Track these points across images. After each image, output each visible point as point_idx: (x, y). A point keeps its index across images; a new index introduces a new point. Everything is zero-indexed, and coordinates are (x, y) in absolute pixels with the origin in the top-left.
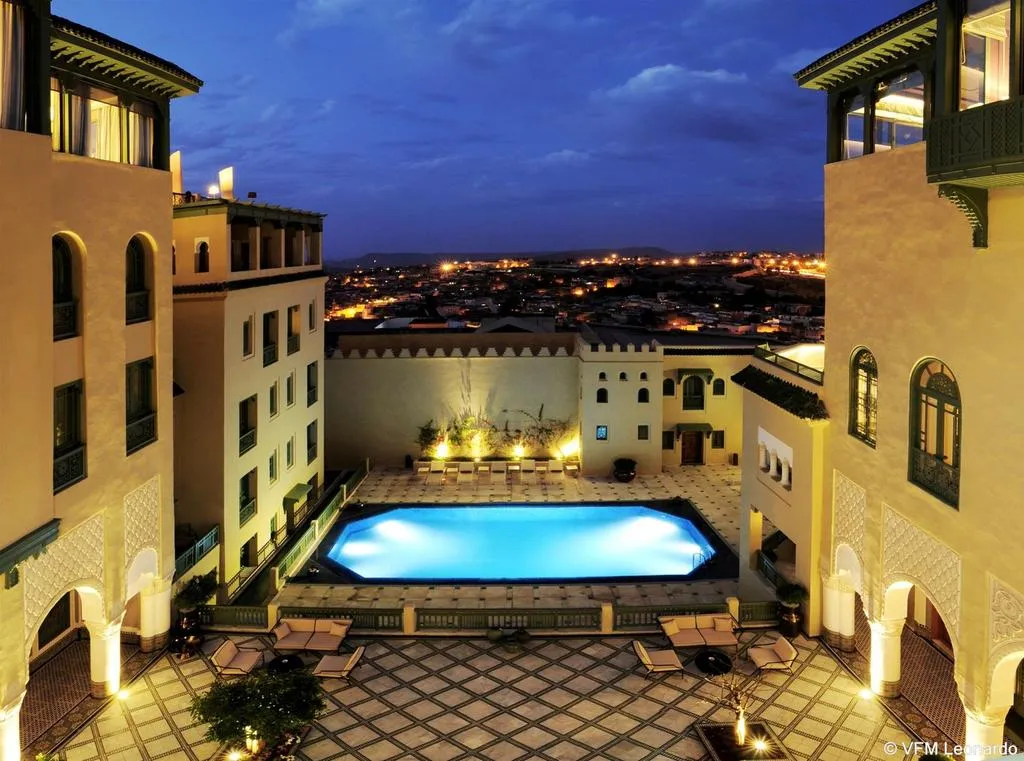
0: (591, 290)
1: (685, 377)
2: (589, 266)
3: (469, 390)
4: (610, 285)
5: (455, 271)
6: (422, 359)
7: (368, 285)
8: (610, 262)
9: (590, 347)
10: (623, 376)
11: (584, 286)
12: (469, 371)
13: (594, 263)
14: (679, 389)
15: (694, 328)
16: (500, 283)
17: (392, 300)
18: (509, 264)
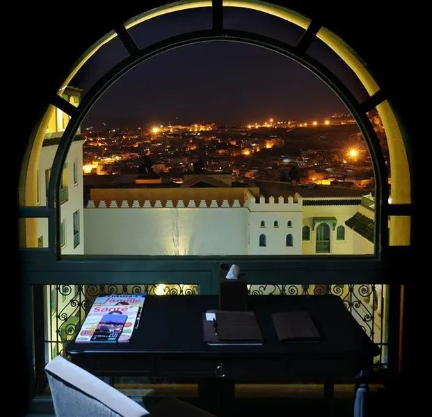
0: (255, 150)
1: (317, 224)
2: (254, 129)
3: (178, 236)
4: (268, 146)
5: (161, 133)
6: (147, 210)
7: (100, 145)
8: (269, 126)
9: (254, 199)
10: (276, 224)
11: (251, 148)
12: (177, 220)
13: (257, 127)
14: (313, 234)
15: (327, 182)
16: (192, 144)
17: (118, 158)
18: (199, 128)
